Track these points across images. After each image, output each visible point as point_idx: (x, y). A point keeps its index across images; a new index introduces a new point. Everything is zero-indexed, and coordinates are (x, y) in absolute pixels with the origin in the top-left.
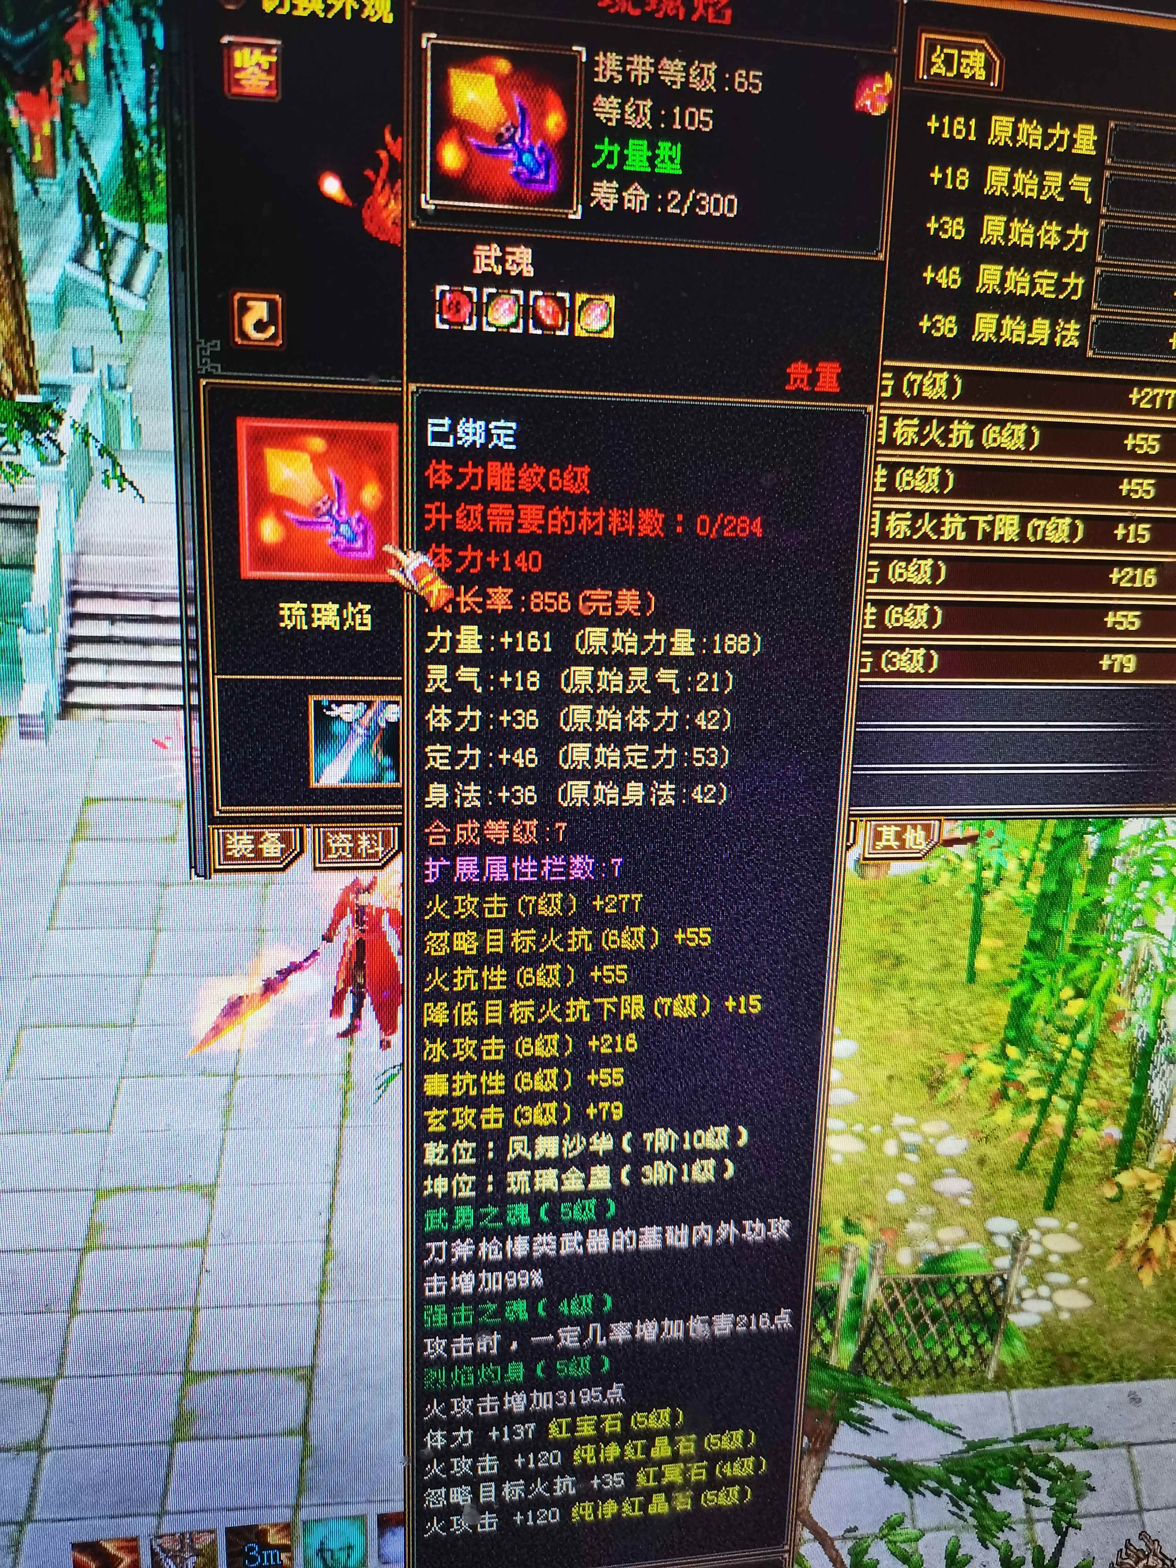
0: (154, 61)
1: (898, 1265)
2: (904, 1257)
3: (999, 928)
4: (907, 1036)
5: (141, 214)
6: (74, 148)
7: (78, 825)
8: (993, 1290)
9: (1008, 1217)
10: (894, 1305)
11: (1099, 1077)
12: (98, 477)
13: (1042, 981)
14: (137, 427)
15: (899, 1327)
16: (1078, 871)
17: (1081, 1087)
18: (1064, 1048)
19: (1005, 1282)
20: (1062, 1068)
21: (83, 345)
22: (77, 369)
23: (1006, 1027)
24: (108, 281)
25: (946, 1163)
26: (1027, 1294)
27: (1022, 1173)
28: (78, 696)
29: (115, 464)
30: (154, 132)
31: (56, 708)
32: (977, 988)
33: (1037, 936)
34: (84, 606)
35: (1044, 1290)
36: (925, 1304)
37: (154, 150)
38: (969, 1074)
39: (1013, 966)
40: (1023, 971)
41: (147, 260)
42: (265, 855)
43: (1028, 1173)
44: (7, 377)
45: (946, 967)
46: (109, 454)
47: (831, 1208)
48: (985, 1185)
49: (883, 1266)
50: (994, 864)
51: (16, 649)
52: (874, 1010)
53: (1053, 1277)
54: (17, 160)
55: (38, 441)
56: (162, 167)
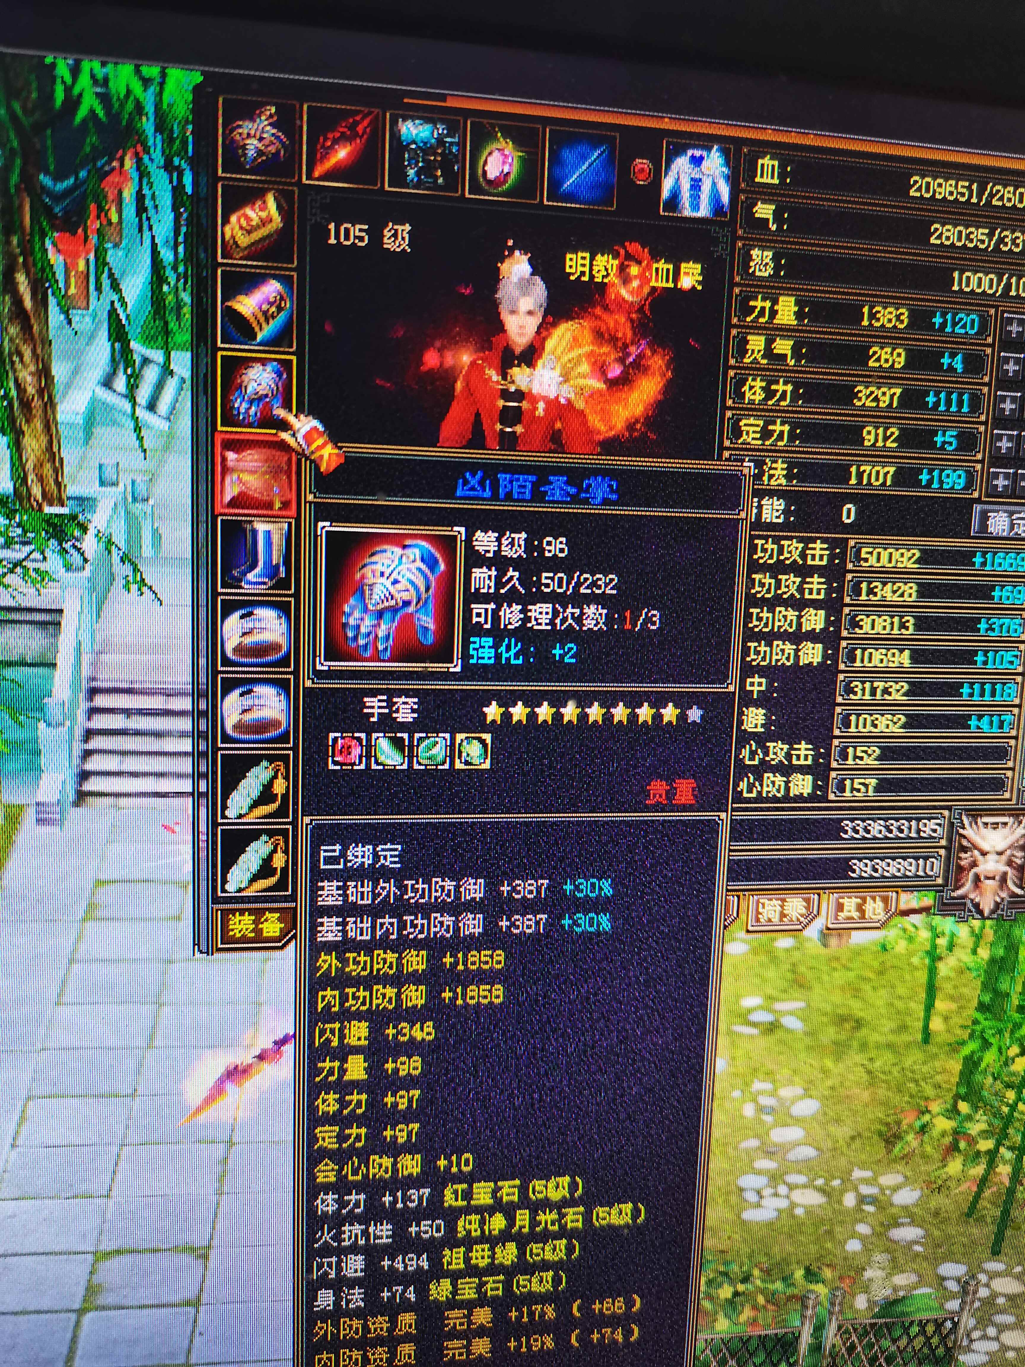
0: (183, 205)
1: (857, 1311)
2: (861, 1302)
3: (952, 992)
4: (866, 1095)
5: (167, 343)
6: (106, 283)
7: (89, 905)
8: (945, 1332)
9: (957, 1262)
10: (851, 1349)
12: (119, 582)
13: (992, 1040)
14: (157, 535)
18: (1011, 1102)
19: (955, 1325)
20: (1008, 1121)
21: (109, 461)
22: (102, 483)
23: (958, 1084)
24: (134, 404)
25: (902, 1214)
26: (976, 1335)
28: (92, 785)
29: (135, 570)
30: (181, 269)
31: (72, 796)
32: (931, 1049)
33: (987, 998)
34: (101, 701)
35: (992, 1331)
36: (880, 1348)
37: (181, 284)
38: (923, 1129)
39: (964, 1027)
40: (973, 1031)
41: (171, 385)
42: (265, 934)
43: (977, 1220)
44: (37, 491)
45: (903, 1028)
46: (130, 561)
47: (794, 1259)
48: (937, 1233)
49: (841, 1312)
50: (947, 932)
51: (36, 742)
52: (836, 1071)
53: (1000, 1319)
54: (53, 294)
55: (64, 549)
56: (189, 301)
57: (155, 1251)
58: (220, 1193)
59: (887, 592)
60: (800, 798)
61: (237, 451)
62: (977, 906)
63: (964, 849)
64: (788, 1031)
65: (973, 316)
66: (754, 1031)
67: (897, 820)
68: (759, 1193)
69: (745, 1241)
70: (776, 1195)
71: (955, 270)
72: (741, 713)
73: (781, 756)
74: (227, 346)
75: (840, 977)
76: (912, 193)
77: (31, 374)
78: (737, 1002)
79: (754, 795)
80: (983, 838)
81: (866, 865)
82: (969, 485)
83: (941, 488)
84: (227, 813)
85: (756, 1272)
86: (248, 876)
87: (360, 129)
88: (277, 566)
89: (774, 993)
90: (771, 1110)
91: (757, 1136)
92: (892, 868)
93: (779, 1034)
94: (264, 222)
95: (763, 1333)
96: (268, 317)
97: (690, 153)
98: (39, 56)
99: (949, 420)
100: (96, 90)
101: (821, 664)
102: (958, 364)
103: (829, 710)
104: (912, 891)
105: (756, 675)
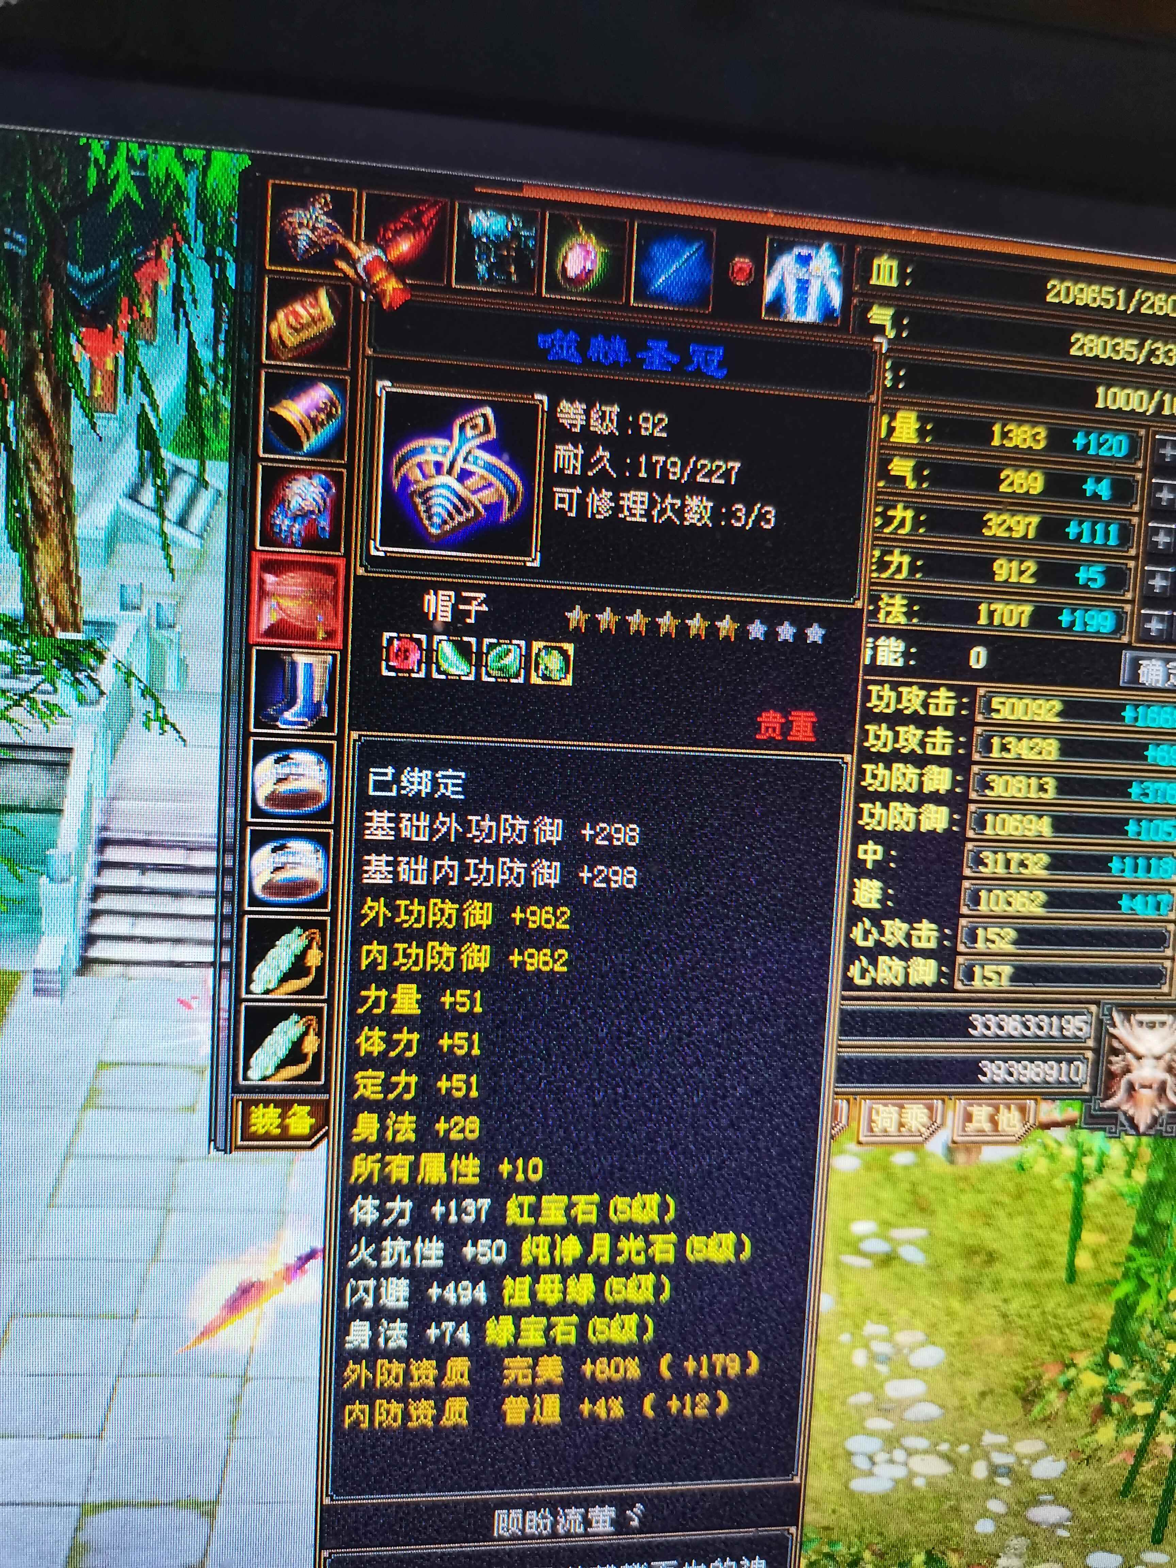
0: (224, 300)
3: (1101, 1220)
4: (999, 1344)
5: (202, 451)
6: (136, 383)
7: (90, 1090)
9: (1111, 1551)
12: (139, 718)
13: (1149, 1280)
14: (183, 668)
18: (1173, 1356)
20: (1170, 1379)
21: (132, 582)
22: (124, 607)
23: (1110, 1333)
24: (163, 517)
25: (1043, 1490)
27: (1127, 1501)
28: (98, 951)
29: (158, 705)
30: (221, 370)
31: (75, 964)
32: (1078, 1289)
33: (1143, 1230)
34: (113, 854)
37: (219, 387)
38: (1068, 1387)
39: (1116, 1264)
40: (1127, 1270)
41: (205, 498)
42: (292, 1131)
43: (1134, 1501)
44: (49, 614)
45: (1044, 1264)
46: (153, 696)
47: (913, 1541)
48: (1085, 1514)
50: (1096, 1150)
52: (963, 1313)
54: (76, 395)
55: (78, 681)
56: (227, 405)
57: (153, 1505)
58: (231, 1438)
59: (1021, 749)
60: (921, 987)
61: (277, 574)
62: (1131, 1120)
63: (1115, 1052)
64: (907, 1264)
65: (1120, 437)
66: (866, 1263)
67: (1036, 1015)
68: (871, 1458)
69: (854, 1516)
70: (891, 1461)
71: (1100, 384)
72: (852, 885)
73: (899, 937)
74: (269, 456)
75: (969, 1200)
76: (1049, 299)
77: (49, 484)
78: (846, 1227)
79: (867, 982)
80: (1138, 1039)
81: (999, 1068)
82: (1119, 628)
83: (1084, 631)
84: (253, 987)
85: (867, 1555)
86: (276, 1061)
87: (425, 219)
89: (892, 1218)
90: (886, 1360)
91: (870, 1389)
92: (1031, 1072)
93: (896, 1267)
94: (314, 321)
96: (316, 424)
97: (796, 251)
98: (73, 137)
99: (1094, 554)
100: (133, 173)
101: (948, 831)
102: (1104, 490)
103: (954, 884)
104: (1054, 1100)
105: (870, 842)
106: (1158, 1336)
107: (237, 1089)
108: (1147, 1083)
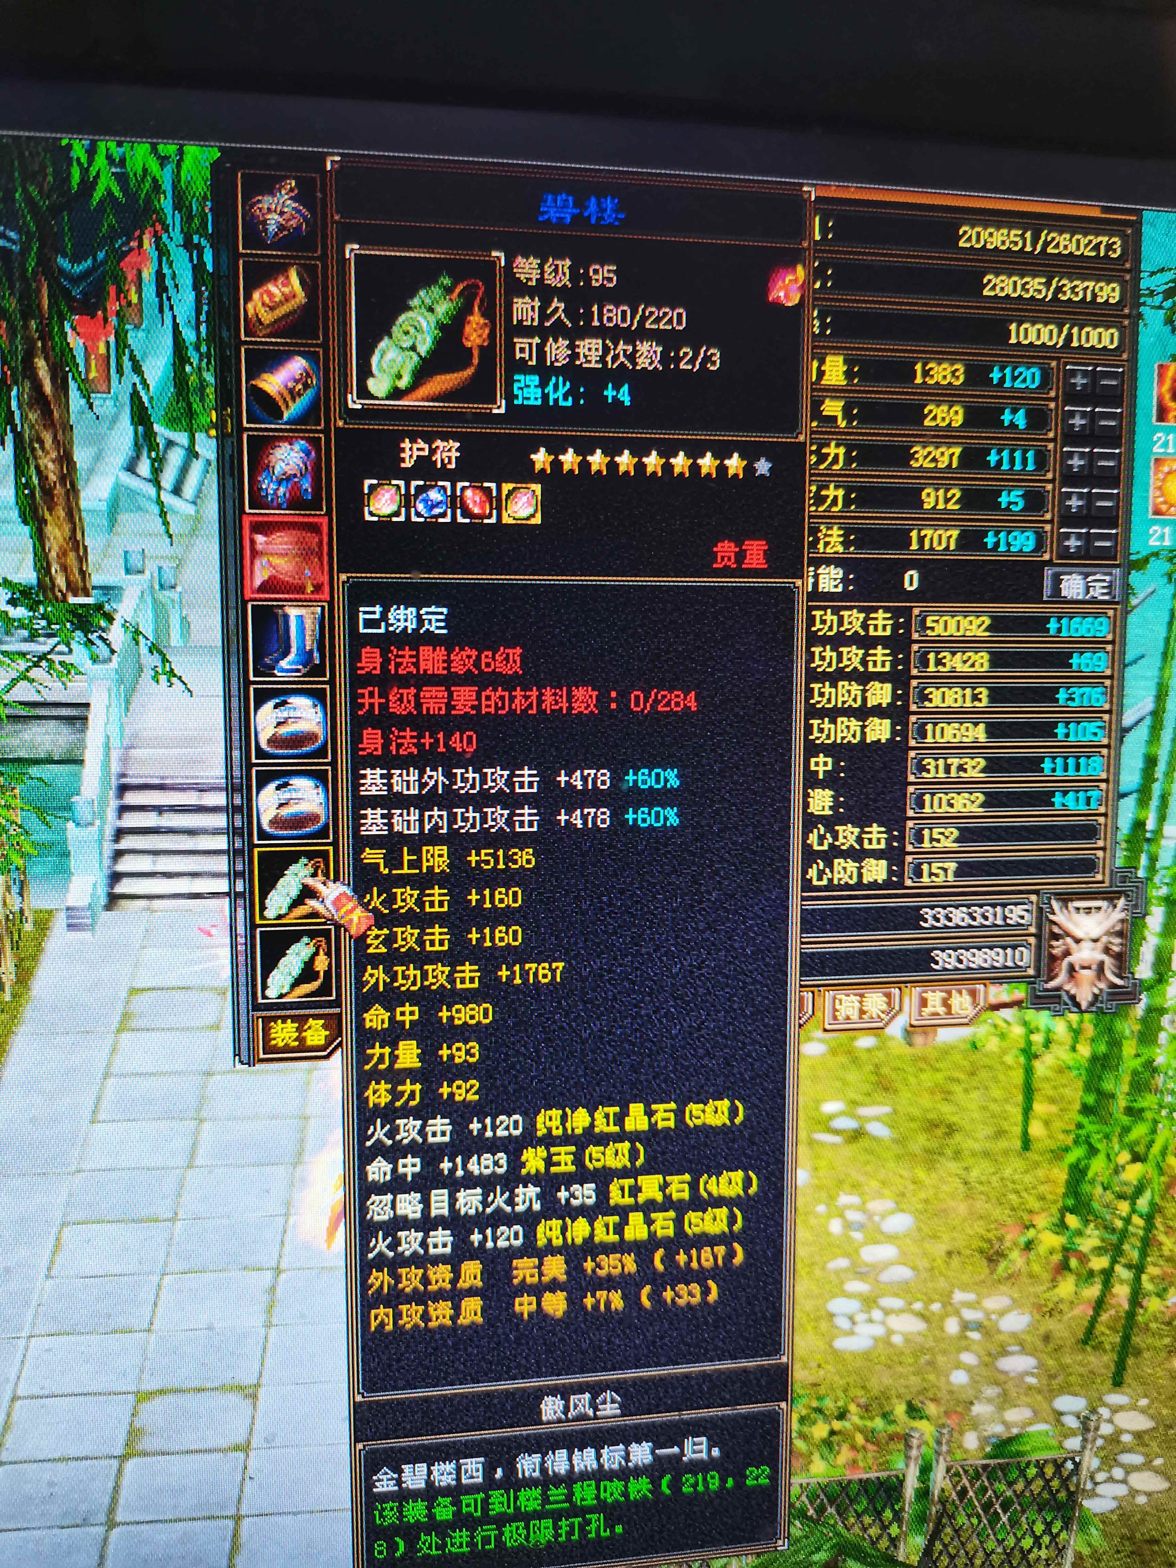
0: (204, 284)
1: (966, 1451)
2: (971, 1441)
3: (1051, 1093)
4: (962, 1208)
5: (191, 425)
6: (127, 364)
7: (123, 1014)
8: (1065, 1474)
9: (1075, 1395)
10: (963, 1493)
11: (1161, 1244)
12: (148, 673)
13: (1099, 1146)
14: (185, 624)
15: (969, 1516)
16: (1127, 1032)
17: (1144, 1254)
18: (1124, 1214)
19: (1077, 1465)
20: (1124, 1235)
21: (134, 548)
22: (128, 571)
23: (1065, 1195)
24: (159, 487)
25: (1009, 1341)
26: (1100, 1477)
27: (1088, 1348)
28: (125, 887)
29: (165, 660)
30: (204, 349)
31: (103, 900)
32: (1032, 1156)
33: (1090, 1100)
34: (132, 798)
35: (1118, 1473)
36: (995, 1492)
37: (204, 364)
38: (1029, 1246)
39: (1067, 1132)
40: (1078, 1136)
41: (197, 467)
42: (309, 1043)
43: (1094, 1348)
44: (61, 581)
45: (1000, 1133)
46: (158, 651)
47: (893, 1392)
48: (1051, 1362)
49: (949, 1452)
50: (1042, 1026)
51: (65, 842)
52: (928, 1182)
53: (1127, 1458)
54: (73, 378)
55: (90, 641)
56: (213, 381)
57: (200, 1390)
58: (268, 1325)
59: (956, 663)
60: (874, 885)
61: (266, 535)
62: (1073, 998)
63: (1056, 937)
64: (875, 1139)
65: (1033, 370)
66: (837, 1139)
67: (981, 906)
68: (851, 1319)
69: (839, 1372)
70: (871, 1321)
71: (1012, 321)
72: (806, 795)
73: (852, 841)
74: (252, 426)
75: (928, 1078)
76: (961, 244)
77: (53, 461)
78: (817, 1109)
79: (825, 882)
80: (1076, 924)
81: (950, 956)
82: (1039, 546)
83: (1008, 551)
84: (267, 913)
85: (853, 1408)
86: (291, 980)
88: (311, 652)
89: (858, 1098)
90: (861, 1227)
91: (847, 1255)
92: (979, 958)
93: (864, 1142)
94: (287, 299)
95: (865, 1476)
96: (294, 395)
98: (55, 138)
99: (1013, 479)
100: (113, 170)
101: (890, 741)
102: (1021, 419)
103: (900, 790)
104: (1001, 984)
105: (821, 755)
106: (1109, 1196)
107: (257, 1007)
108: (1086, 965)
